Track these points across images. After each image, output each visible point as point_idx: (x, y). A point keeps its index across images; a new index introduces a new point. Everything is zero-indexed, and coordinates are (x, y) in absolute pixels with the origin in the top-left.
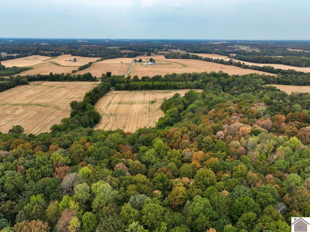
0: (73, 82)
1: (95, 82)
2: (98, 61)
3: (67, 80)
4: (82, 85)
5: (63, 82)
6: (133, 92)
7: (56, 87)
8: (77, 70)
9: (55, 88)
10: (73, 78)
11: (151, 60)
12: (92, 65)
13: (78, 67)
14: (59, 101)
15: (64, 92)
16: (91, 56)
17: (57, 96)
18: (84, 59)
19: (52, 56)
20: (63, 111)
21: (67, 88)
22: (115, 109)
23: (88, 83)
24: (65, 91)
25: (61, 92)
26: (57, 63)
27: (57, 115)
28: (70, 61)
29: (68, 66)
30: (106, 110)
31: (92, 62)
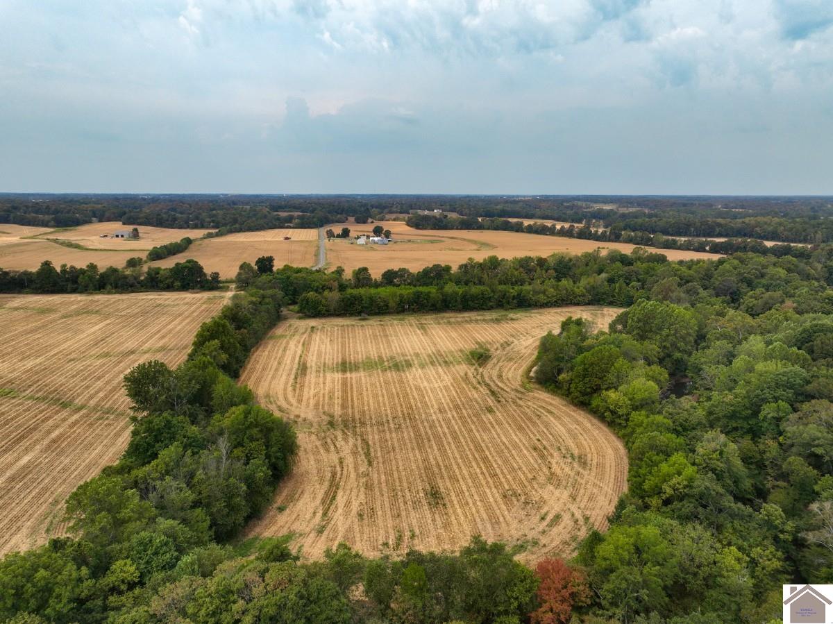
0: (133, 294)
1: (216, 293)
2: (210, 236)
3: (109, 287)
4: (167, 302)
5: (92, 293)
6: (374, 322)
7: (63, 311)
8: (144, 259)
9: (59, 315)
10: (131, 280)
11: (377, 232)
12: (191, 246)
13: (148, 252)
14: (70, 366)
15: (93, 329)
16: (185, 226)
17: (65, 346)
18: (164, 231)
19: (58, 227)
20: (87, 415)
21: (107, 316)
22: (338, 394)
23: (188, 296)
24: (97, 327)
25: (83, 332)
26: (73, 242)
27: (54, 441)
28: (117, 236)
29: (111, 250)
30: (300, 401)
31: (192, 238)
